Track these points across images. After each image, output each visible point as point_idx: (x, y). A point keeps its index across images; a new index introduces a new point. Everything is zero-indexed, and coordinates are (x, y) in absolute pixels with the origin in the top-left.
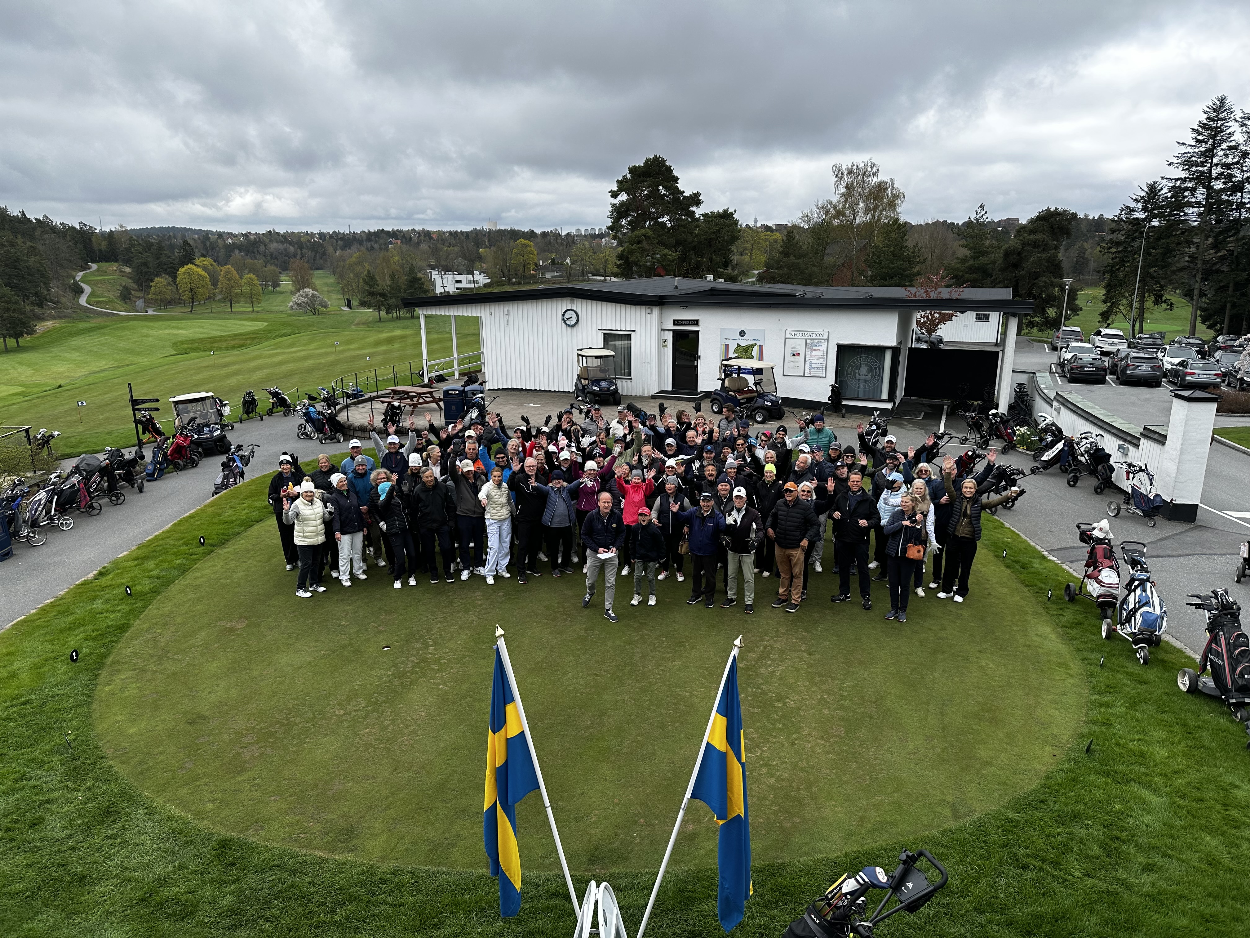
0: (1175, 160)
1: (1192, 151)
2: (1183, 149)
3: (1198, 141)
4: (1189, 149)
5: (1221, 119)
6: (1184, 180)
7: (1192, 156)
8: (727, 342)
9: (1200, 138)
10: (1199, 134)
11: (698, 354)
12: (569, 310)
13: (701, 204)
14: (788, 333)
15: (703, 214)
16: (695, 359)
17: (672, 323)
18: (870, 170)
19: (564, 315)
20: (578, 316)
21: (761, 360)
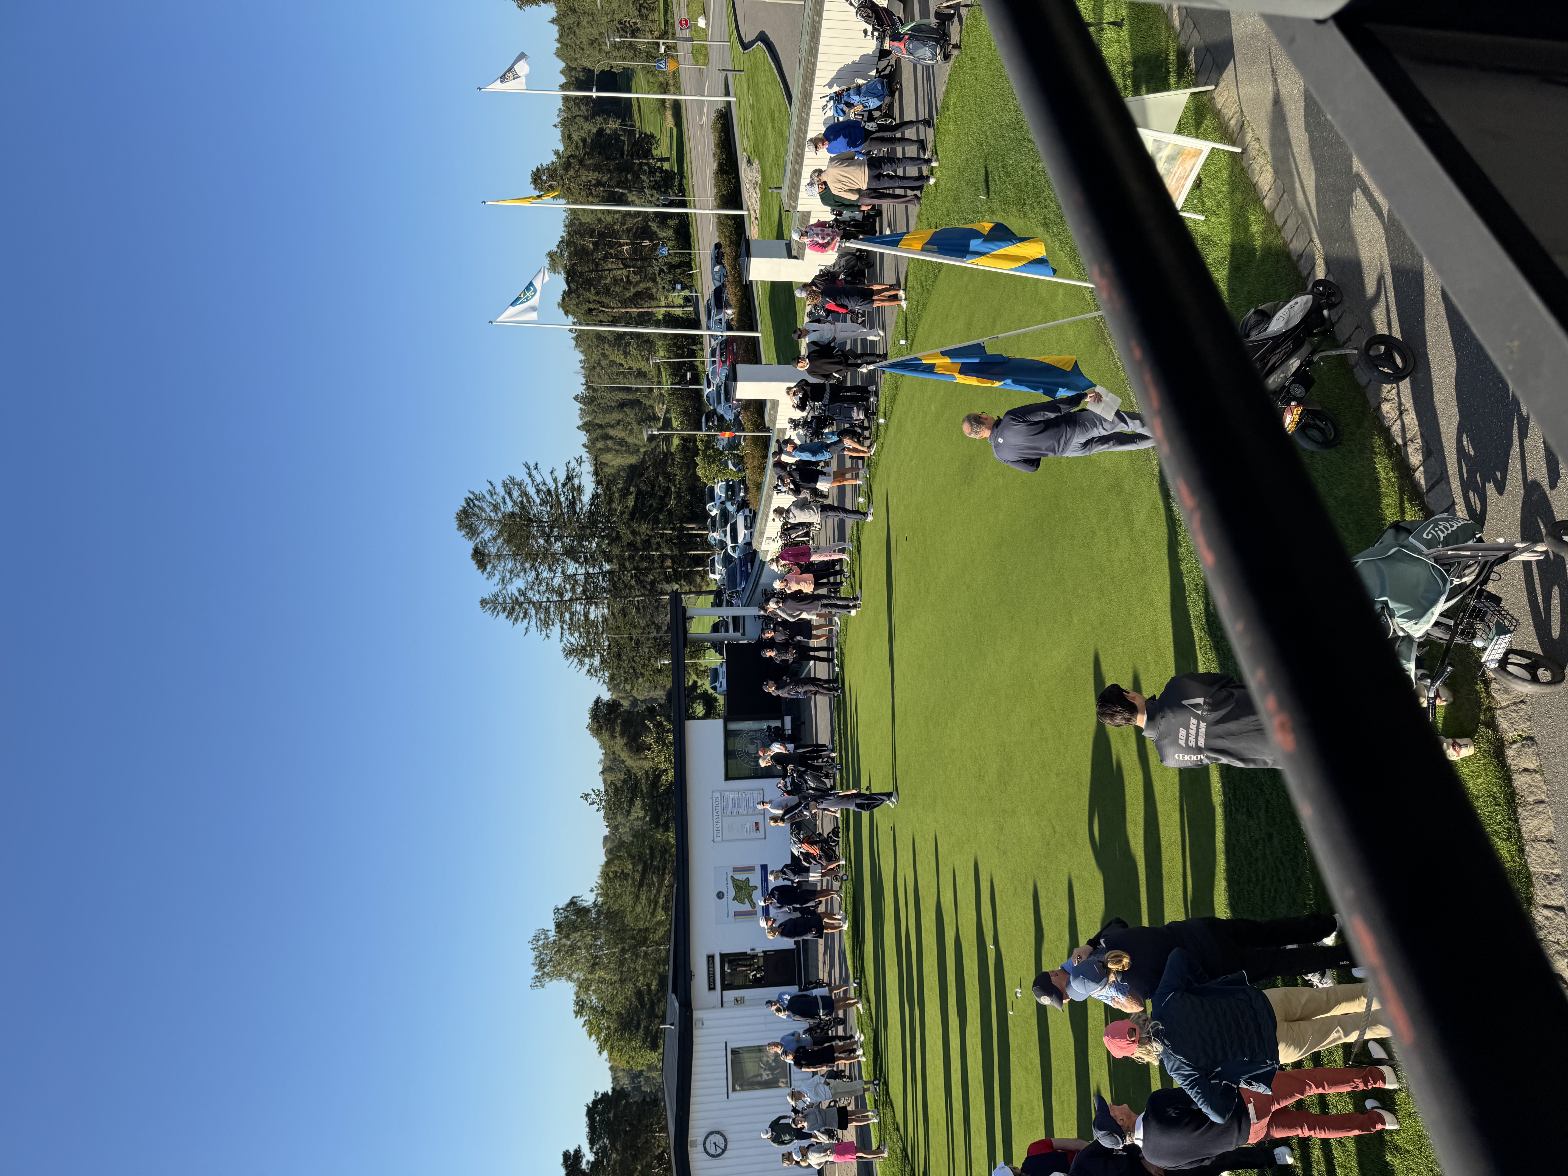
0: (544, 633)
1: (535, 621)
2: (533, 628)
3: (525, 617)
4: (533, 623)
5: (505, 602)
6: (563, 621)
7: (540, 619)
8: (732, 914)
9: (521, 615)
10: (518, 616)
11: (749, 952)
12: (705, 1148)
13: (578, 1152)
14: (716, 839)
15: (591, 1148)
16: (755, 956)
17: (712, 992)
18: (541, 942)
19: (713, 1156)
20: (711, 1133)
21: (751, 869)
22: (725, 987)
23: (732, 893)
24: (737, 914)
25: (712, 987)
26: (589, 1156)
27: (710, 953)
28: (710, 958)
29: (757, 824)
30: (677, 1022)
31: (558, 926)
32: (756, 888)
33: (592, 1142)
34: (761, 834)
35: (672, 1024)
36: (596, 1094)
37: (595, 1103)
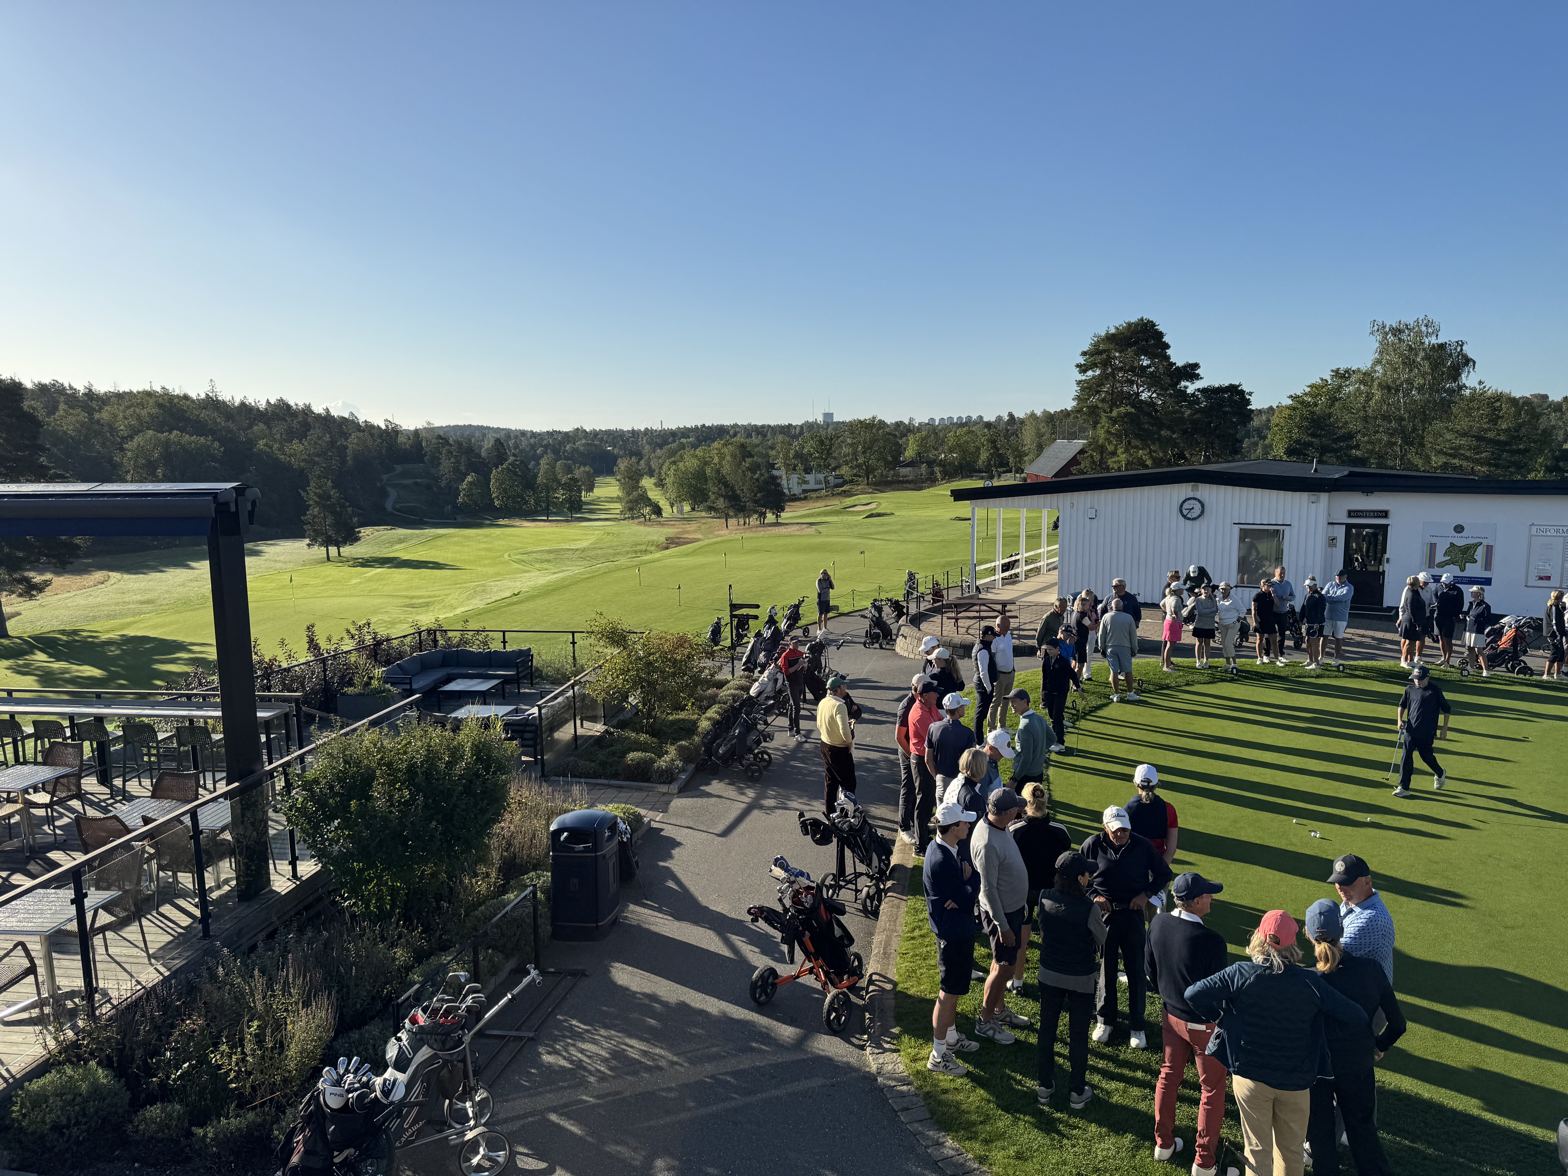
8: (1434, 540)
11: (1386, 556)
12: (1190, 499)
13: (1197, 377)
14: (1534, 528)
15: (1199, 390)
16: (1380, 563)
17: (1346, 514)
18: (1424, 329)
19: (1181, 506)
20: (1203, 506)
21: (1488, 566)
22: (1349, 527)
23: (1460, 542)
24: (1433, 546)
25: (1351, 514)
26: (1191, 387)
27: (1391, 515)
28: (1385, 514)
29: (1548, 578)
30: (1318, 475)
31: (1442, 346)
32: (1463, 570)
33: (1204, 391)
34: (1533, 581)
35: (1316, 470)
36: (1250, 394)
37: (1242, 392)
